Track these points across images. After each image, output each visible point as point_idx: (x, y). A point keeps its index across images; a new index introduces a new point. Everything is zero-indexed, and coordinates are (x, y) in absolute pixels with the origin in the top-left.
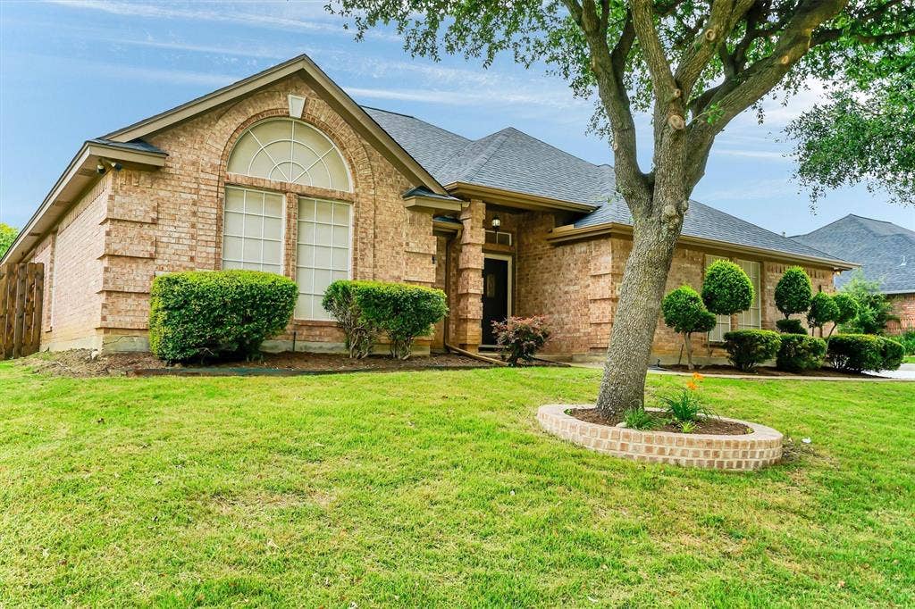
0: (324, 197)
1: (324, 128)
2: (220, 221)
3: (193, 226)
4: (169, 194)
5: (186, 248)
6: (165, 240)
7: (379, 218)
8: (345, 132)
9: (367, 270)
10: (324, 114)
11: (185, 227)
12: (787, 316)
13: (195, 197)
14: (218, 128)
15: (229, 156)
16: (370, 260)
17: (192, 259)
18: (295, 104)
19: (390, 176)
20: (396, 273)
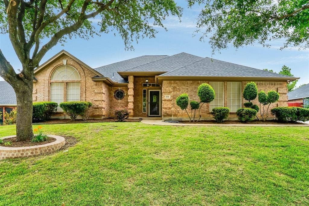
0: (73, 82)
1: (72, 65)
2: (49, 92)
3: (44, 93)
4: (39, 87)
5: (42, 98)
6: (38, 97)
7: (87, 85)
8: (78, 66)
9: (83, 98)
10: (71, 63)
11: (42, 93)
12: (249, 101)
13: (44, 87)
14: (48, 71)
15: (51, 77)
16: (84, 96)
17: (44, 100)
18: (64, 62)
19: (90, 74)
20: (92, 99)
